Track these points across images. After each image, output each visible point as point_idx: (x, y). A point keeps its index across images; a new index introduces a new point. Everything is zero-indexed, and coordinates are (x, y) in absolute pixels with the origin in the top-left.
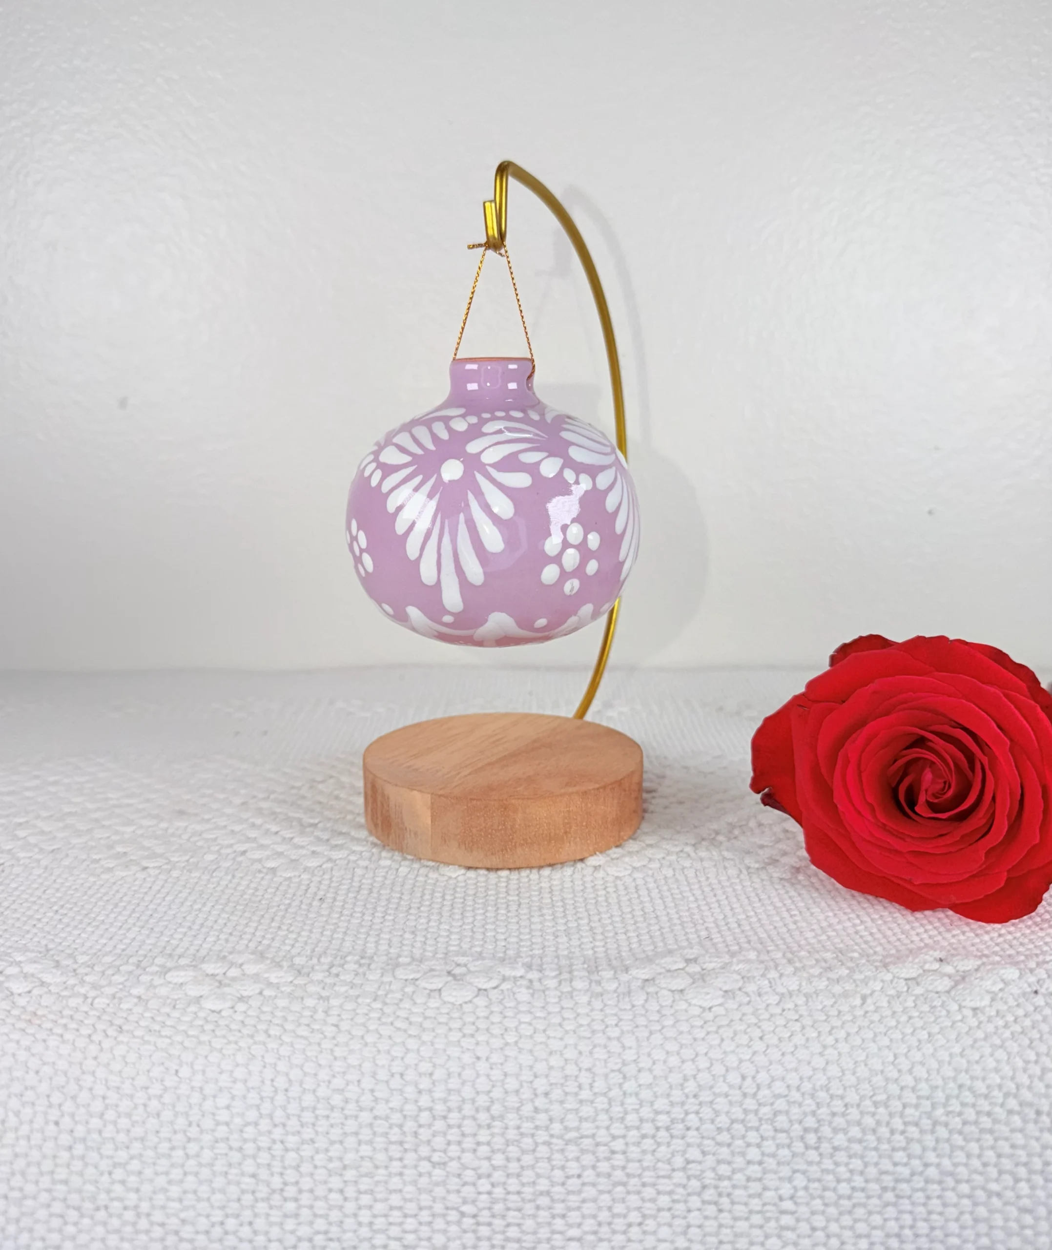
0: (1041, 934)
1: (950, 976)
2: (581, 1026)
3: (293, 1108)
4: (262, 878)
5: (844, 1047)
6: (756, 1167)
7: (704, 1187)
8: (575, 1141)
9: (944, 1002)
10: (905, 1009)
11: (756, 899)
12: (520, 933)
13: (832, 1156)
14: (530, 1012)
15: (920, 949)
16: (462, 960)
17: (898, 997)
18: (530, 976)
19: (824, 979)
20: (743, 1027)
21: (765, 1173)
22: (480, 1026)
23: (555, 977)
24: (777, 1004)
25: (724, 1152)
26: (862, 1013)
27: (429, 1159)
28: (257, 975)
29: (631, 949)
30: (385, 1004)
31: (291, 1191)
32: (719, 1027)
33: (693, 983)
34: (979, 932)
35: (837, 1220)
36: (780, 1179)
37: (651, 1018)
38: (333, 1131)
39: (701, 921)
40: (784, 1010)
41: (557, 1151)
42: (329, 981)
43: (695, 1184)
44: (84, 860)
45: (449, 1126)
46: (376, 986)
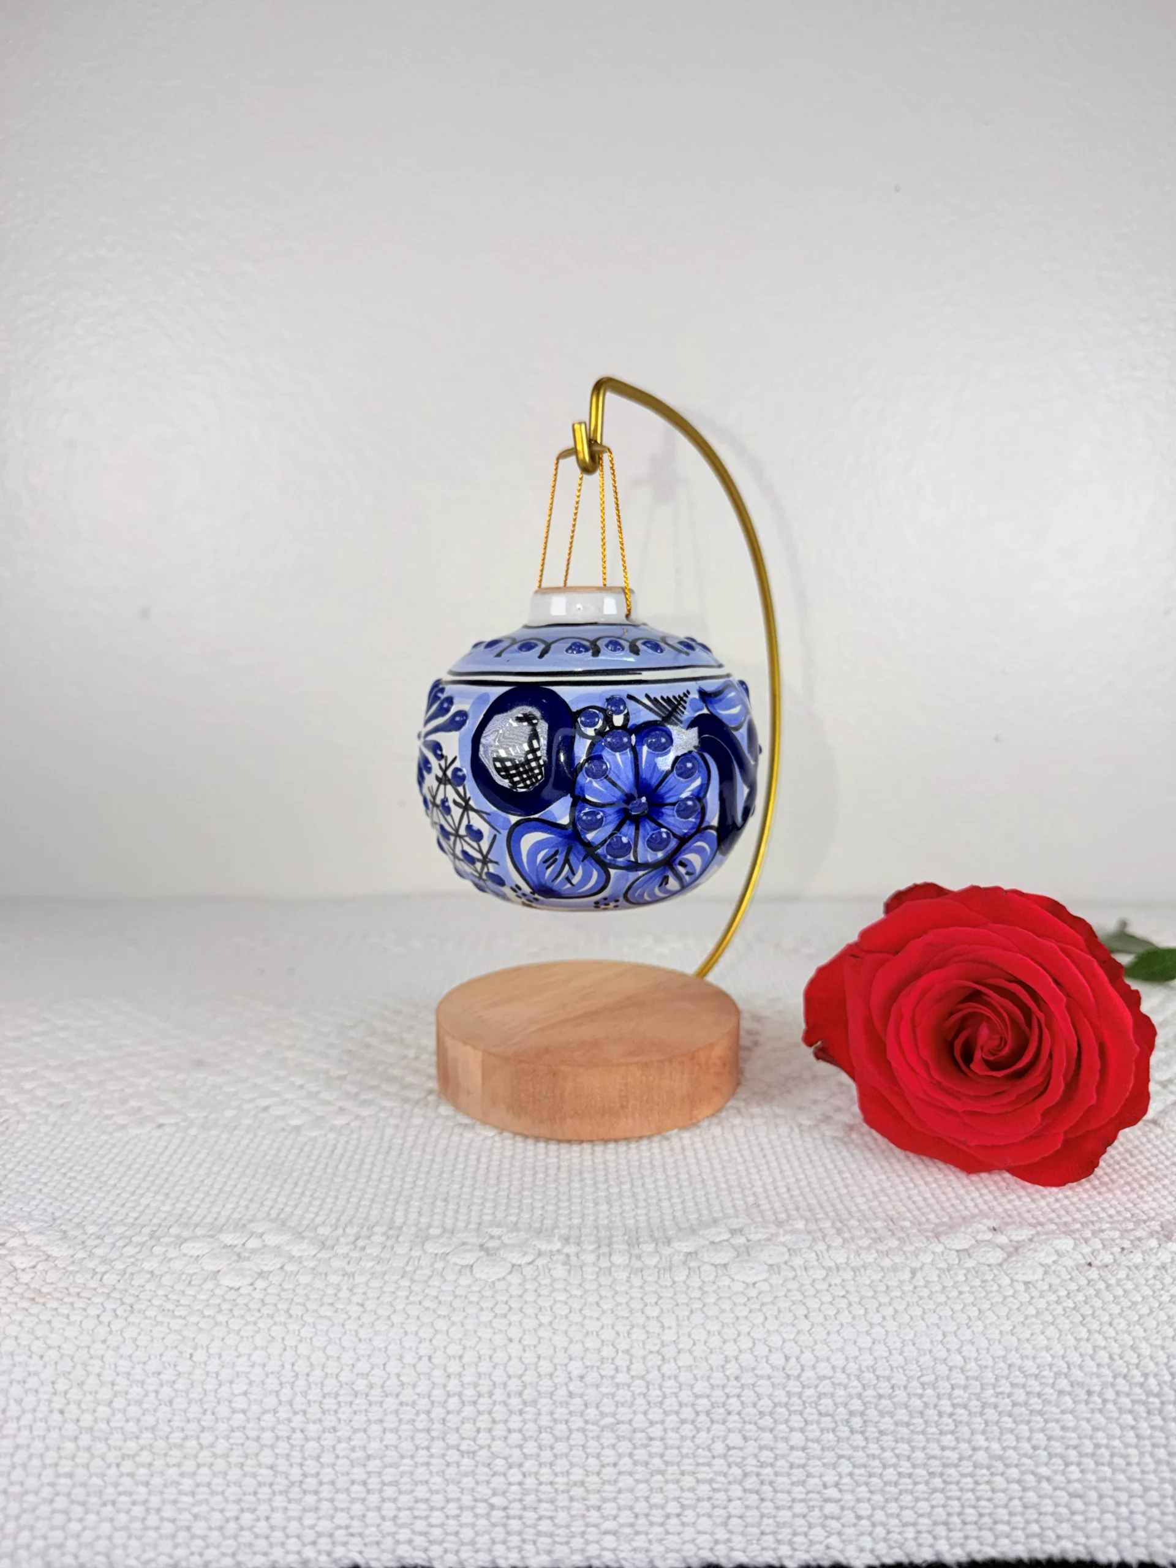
0: (1099, 1199)
1: (1002, 1248)
2: (618, 1304)
3: (314, 1394)
4: (286, 1138)
5: (891, 1325)
6: (800, 1453)
7: (745, 1475)
8: (612, 1428)
9: (995, 1275)
10: (956, 1282)
11: (807, 1160)
12: (559, 1200)
13: (878, 1440)
14: (566, 1290)
15: (974, 1216)
16: (495, 1231)
17: (949, 1271)
18: (567, 1250)
19: (873, 1251)
20: (787, 1305)
21: (809, 1459)
22: (513, 1306)
23: (592, 1251)
24: (824, 1279)
25: (767, 1438)
26: (911, 1288)
27: (457, 1448)
28: (278, 1247)
29: (674, 1217)
30: (413, 1281)
31: (310, 1484)
32: (763, 1304)
33: (738, 1256)
34: (1036, 1196)
35: (883, 1508)
36: (824, 1465)
37: (693, 1296)
38: (357, 1418)
39: (749, 1186)
40: (830, 1285)
41: (593, 1438)
42: (355, 1255)
43: (736, 1471)
44: (96, 1116)
45: (479, 1413)
46: (405, 1261)
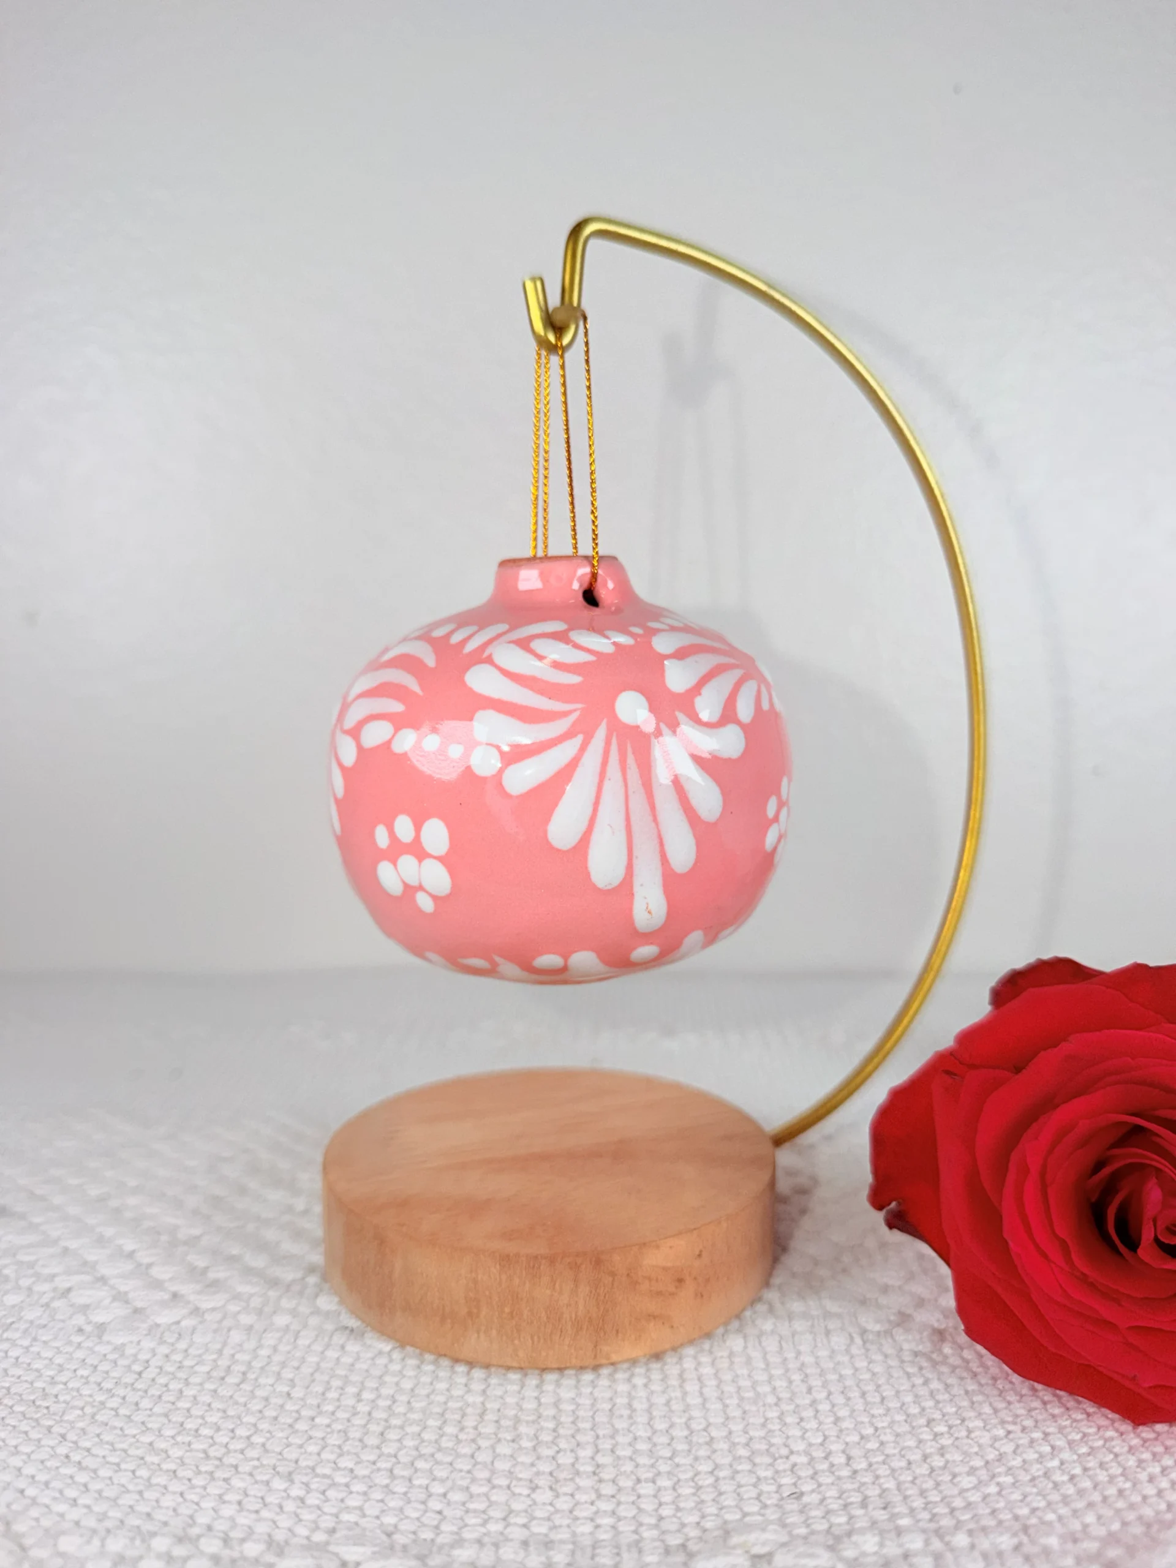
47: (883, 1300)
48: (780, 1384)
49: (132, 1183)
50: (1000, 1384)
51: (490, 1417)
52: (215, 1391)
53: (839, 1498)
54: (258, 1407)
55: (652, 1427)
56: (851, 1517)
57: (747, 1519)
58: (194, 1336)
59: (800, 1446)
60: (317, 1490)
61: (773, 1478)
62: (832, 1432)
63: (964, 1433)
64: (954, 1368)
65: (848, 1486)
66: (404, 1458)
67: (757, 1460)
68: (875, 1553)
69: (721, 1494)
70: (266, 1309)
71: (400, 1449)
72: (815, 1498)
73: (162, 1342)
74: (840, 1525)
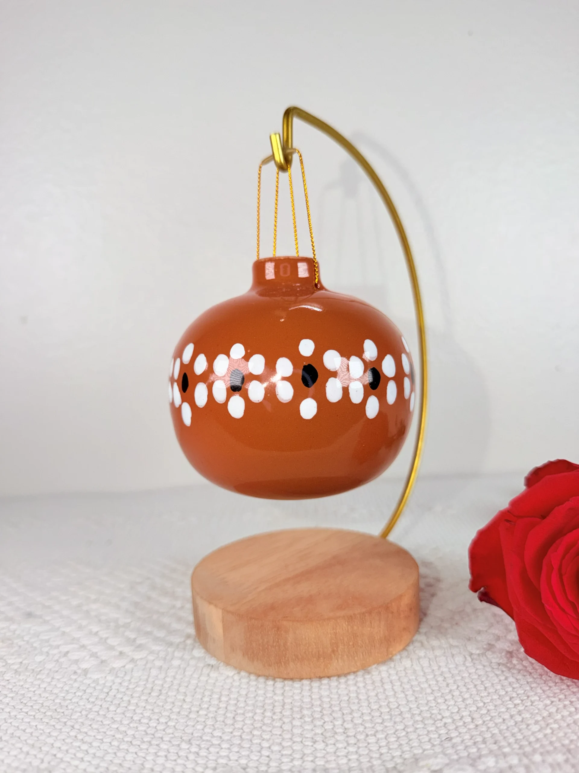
47: (479, 638)
48: (433, 683)
49: (93, 597)
50: (544, 677)
51: (287, 707)
52: (147, 700)
53: (471, 739)
54: (170, 707)
55: (370, 708)
56: (479, 749)
57: (425, 752)
58: (133, 673)
59: (447, 714)
60: (204, 748)
61: (435, 731)
62: (462, 706)
63: (529, 703)
64: (519, 671)
65: (474, 733)
66: (246, 730)
67: (426, 722)
68: (494, 767)
69: (410, 740)
70: (168, 658)
71: (244, 725)
72: (458, 740)
73: (117, 677)
74: (473, 753)
